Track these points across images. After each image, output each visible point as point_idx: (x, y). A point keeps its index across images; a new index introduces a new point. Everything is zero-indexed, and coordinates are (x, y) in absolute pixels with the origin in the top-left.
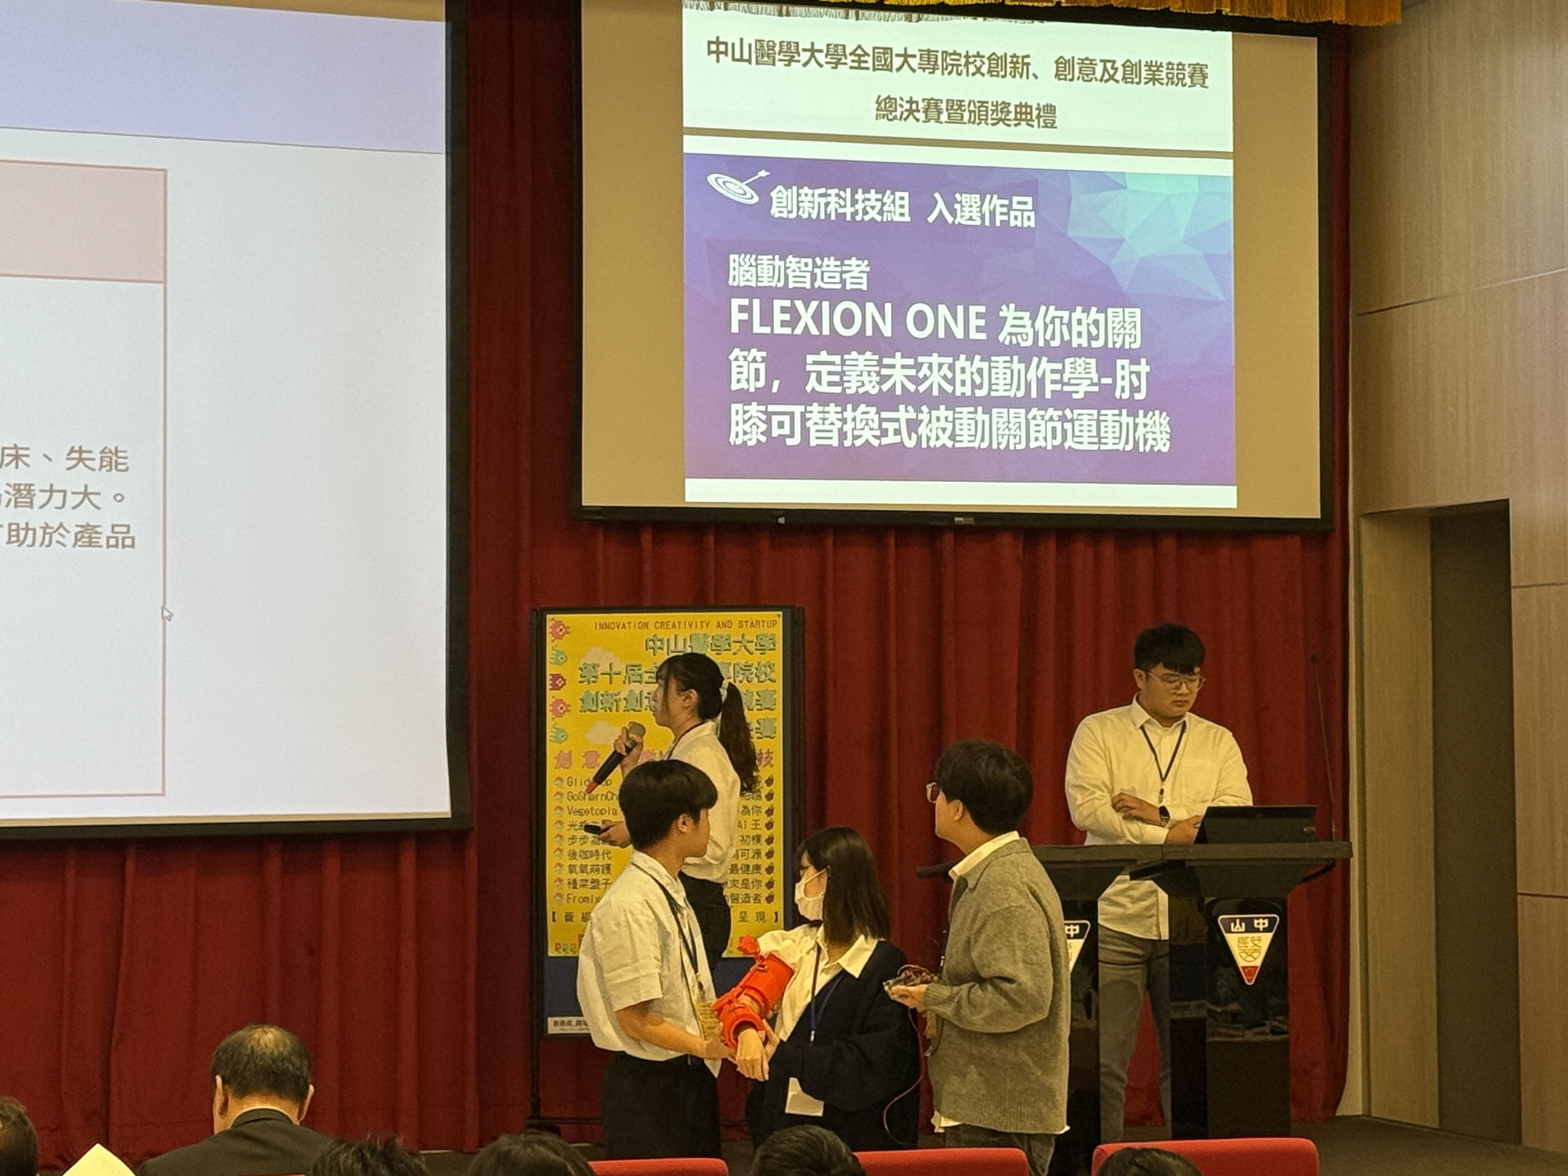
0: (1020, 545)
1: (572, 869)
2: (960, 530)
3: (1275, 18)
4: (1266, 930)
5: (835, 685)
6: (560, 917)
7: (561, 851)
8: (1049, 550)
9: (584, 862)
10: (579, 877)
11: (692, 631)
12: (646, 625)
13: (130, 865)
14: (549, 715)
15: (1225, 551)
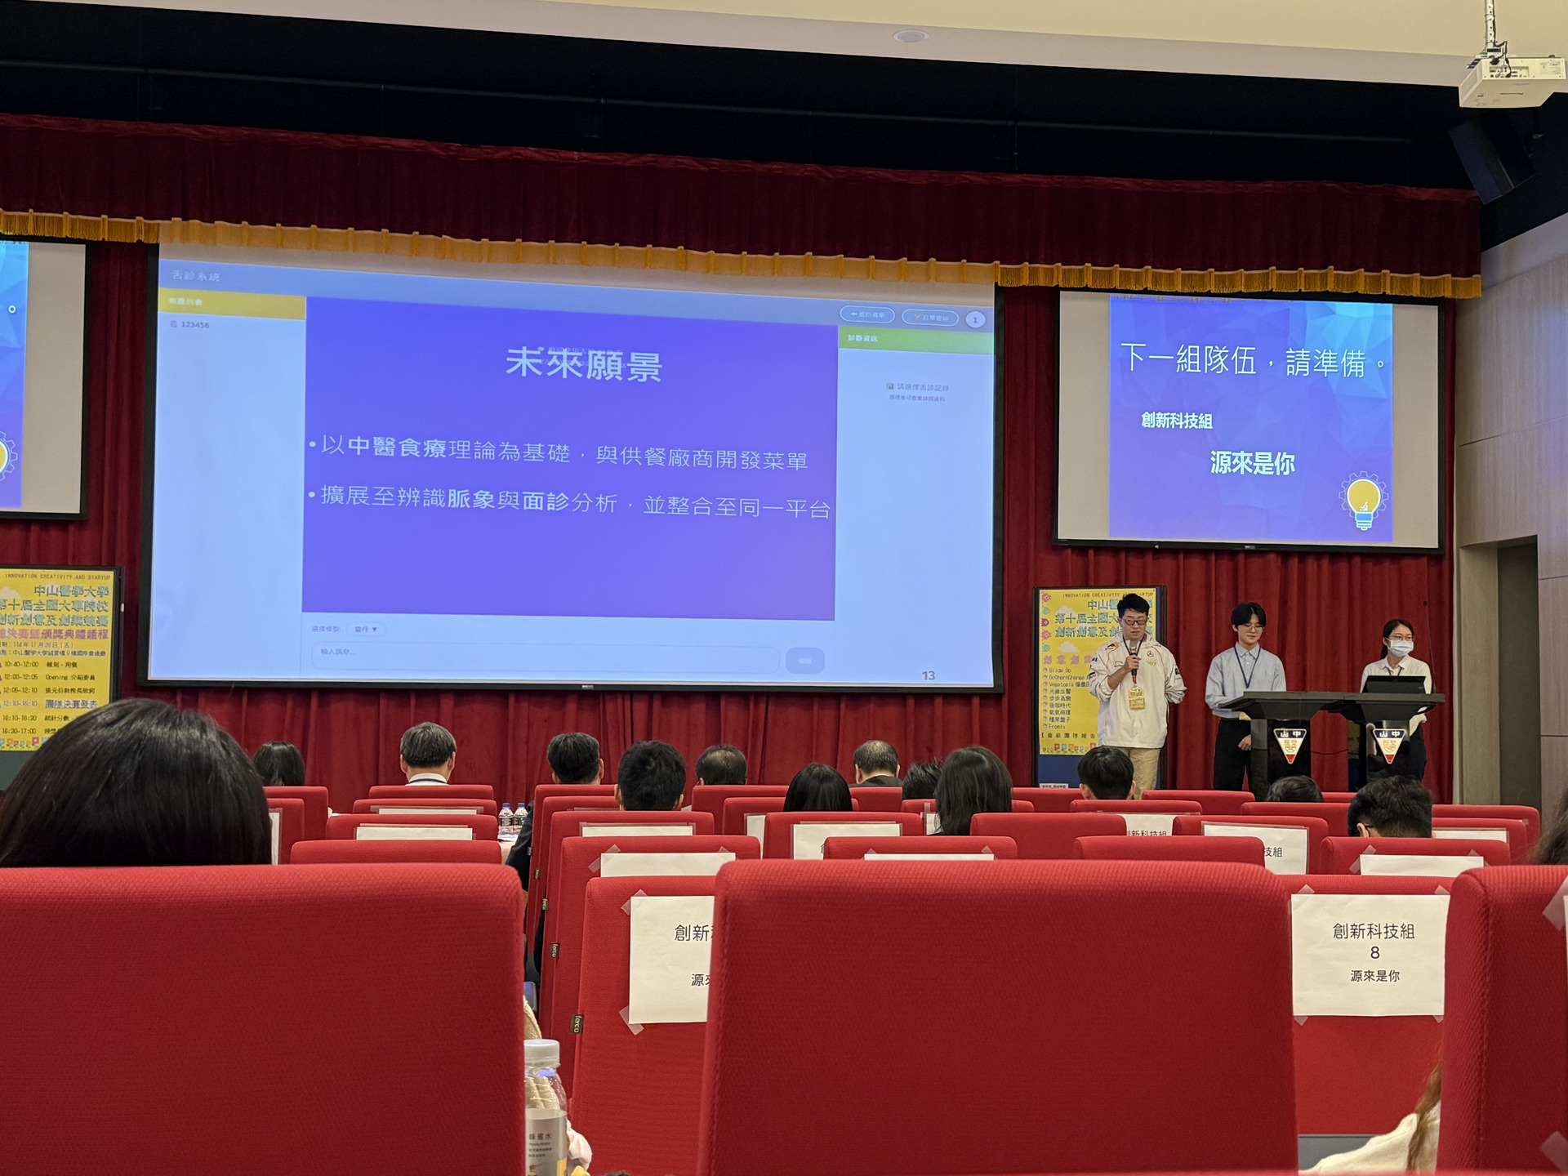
0: (1280, 560)
1: (1051, 712)
2: (1249, 551)
3: (1414, 295)
4: (1398, 737)
5: (1185, 627)
6: (1046, 735)
7: (1046, 704)
8: (1294, 562)
9: (1058, 709)
10: (1055, 716)
11: (1112, 598)
12: (1088, 595)
13: (843, 706)
14: (1041, 638)
15: (1387, 564)
